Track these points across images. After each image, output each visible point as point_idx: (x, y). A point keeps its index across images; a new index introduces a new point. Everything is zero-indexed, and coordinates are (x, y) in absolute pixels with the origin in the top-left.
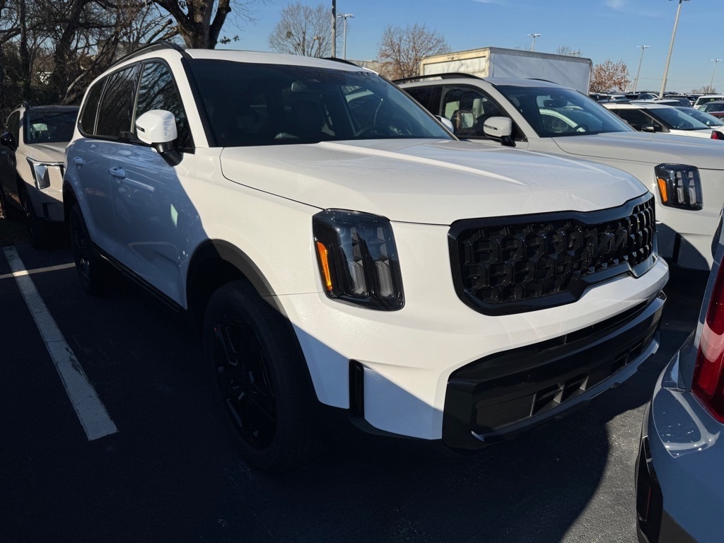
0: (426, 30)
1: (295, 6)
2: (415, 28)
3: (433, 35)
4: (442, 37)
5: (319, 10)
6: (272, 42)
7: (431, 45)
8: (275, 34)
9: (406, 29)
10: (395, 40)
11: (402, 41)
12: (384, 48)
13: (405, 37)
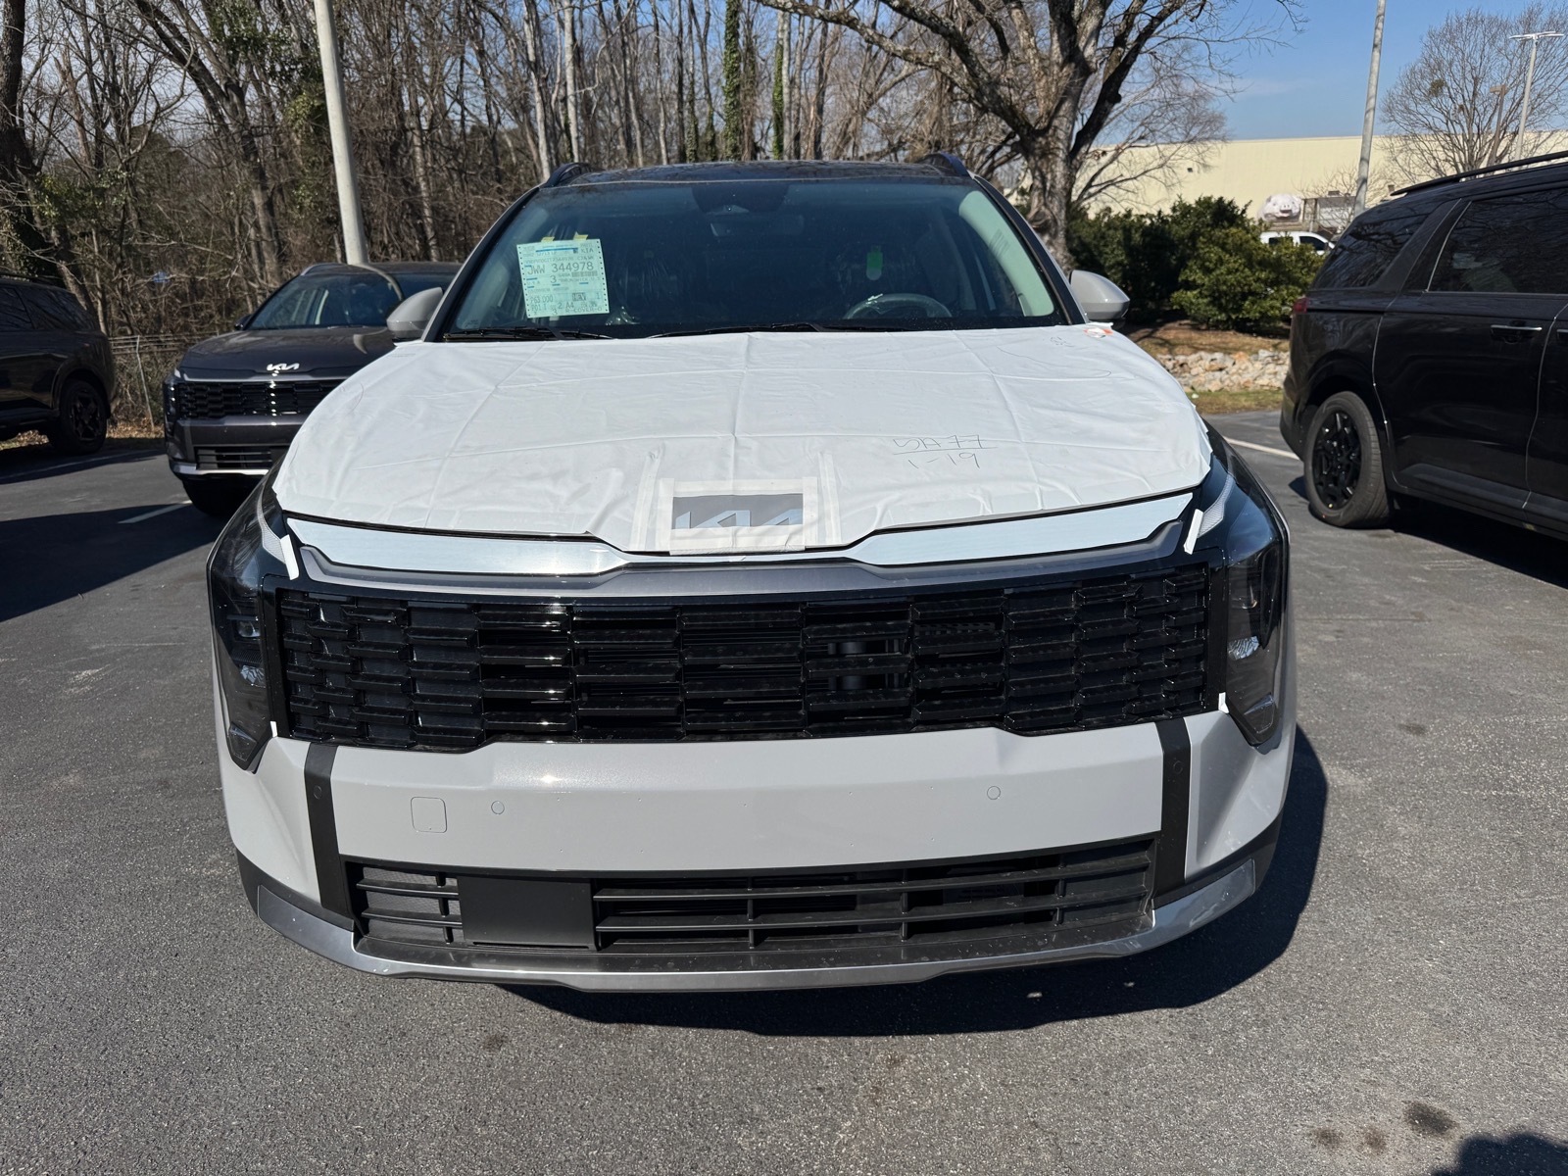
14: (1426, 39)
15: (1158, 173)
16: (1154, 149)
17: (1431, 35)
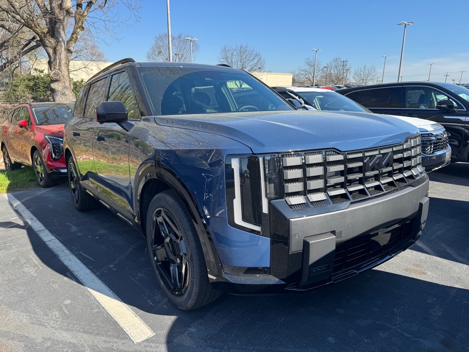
0: (248, 48)
1: (164, 35)
2: (241, 47)
3: (253, 51)
4: (259, 52)
5: (179, 37)
6: (149, 57)
7: (252, 58)
8: (150, 52)
9: (235, 48)
10: (229, 55)
11: (234, 56)
12: (222, 60)
13: (235, 53)
14: (155, 39)
15: (84, 69)
16: (81, 62)
17: (156, 38)
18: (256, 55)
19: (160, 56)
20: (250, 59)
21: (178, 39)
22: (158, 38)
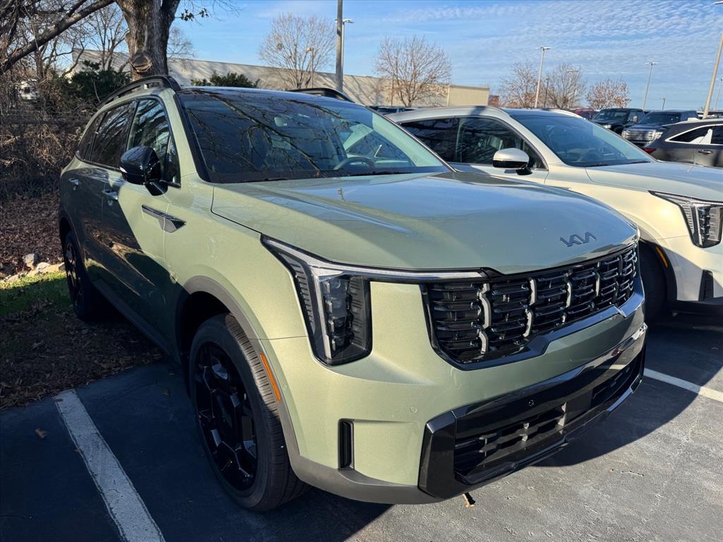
0: (425, 43)
1: (287, 17)
2: (414, 41)
3: (432, 49)
4: (442, 51)
5: (312, 22)
6: (261, 54)
7: (431, 59)
8: (265, 46)
9: (404, 42)
10: (392, 53)
11: (400, 54)
12: (380, 61)
13: (403, 50)
14: (272, 24)
17: (274, 22)
18: (439, 55)
19: (280, 52)
20: (428, 60)
21: (309, 26)
22: (278, 23)
